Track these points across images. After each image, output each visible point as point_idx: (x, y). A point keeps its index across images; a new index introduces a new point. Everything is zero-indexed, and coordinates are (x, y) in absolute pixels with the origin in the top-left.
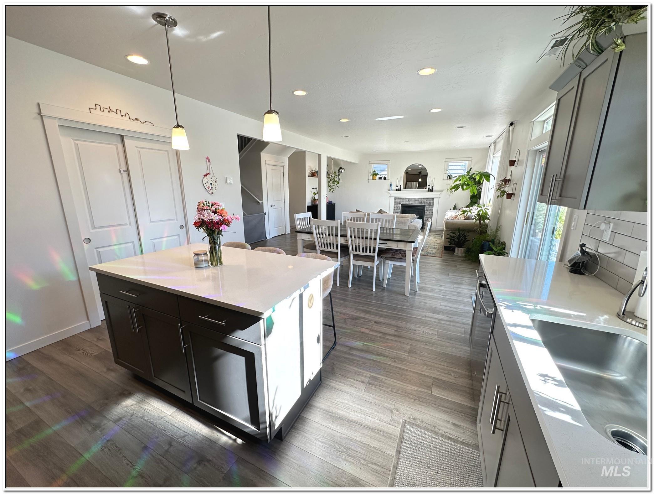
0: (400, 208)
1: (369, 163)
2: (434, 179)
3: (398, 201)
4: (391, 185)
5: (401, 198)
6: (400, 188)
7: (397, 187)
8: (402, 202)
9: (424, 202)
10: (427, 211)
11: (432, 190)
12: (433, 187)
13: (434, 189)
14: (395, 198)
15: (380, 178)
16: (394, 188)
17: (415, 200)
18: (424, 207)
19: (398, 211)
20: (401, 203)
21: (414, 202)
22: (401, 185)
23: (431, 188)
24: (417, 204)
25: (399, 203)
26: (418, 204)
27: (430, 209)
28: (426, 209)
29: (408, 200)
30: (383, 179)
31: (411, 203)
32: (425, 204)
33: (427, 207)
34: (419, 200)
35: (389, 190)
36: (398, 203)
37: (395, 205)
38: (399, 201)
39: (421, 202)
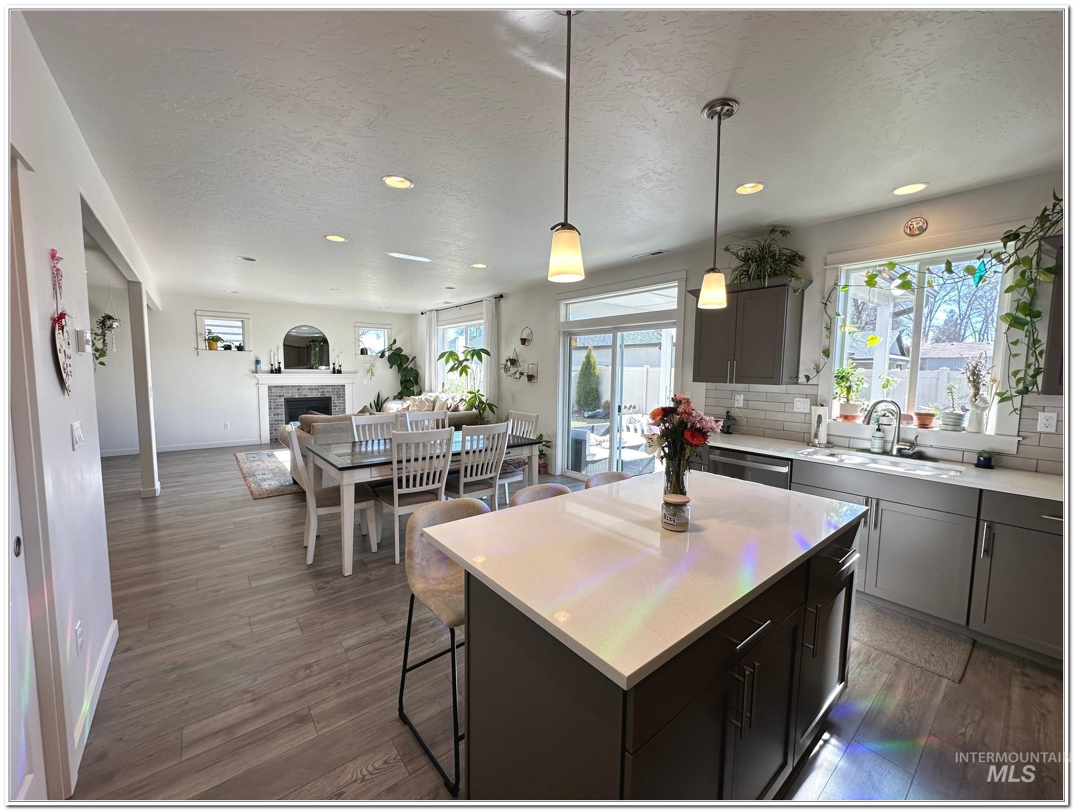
0: (282, 405)
1: (195, 314)
2: (341, 352)
3: (279, 391)
4: (258, 362)
5: (283, 386)
6: (280, 368)
7: (272, 365)
8: (286, 393)
9: (328, 392)
10: (336, 406)
11: (339, 372)
12: (340, 366)
13: (343, 369)
14: (270, 388)
15: (228, 348)
16: (265, 366)
17: (311, 388)
18: (329, 400)
19: (279, 411)
20: (283, 396)
21: (310, 392)
22: (279, 363)
23: (337, 368)
24: (316, 395)
25: (280, 396)
26: (318, 395)
27: (340, 403)
28: (334, 403)
29: (298, 390)
30: (234, 349)
31: (305, 395)
32: (330, 395)
33: (335, 400)
34: (318, 389)
35: (256, 372)
36: (277, 396)
37: (271, 399)
38: (279, 393)
39: (324, 392)
